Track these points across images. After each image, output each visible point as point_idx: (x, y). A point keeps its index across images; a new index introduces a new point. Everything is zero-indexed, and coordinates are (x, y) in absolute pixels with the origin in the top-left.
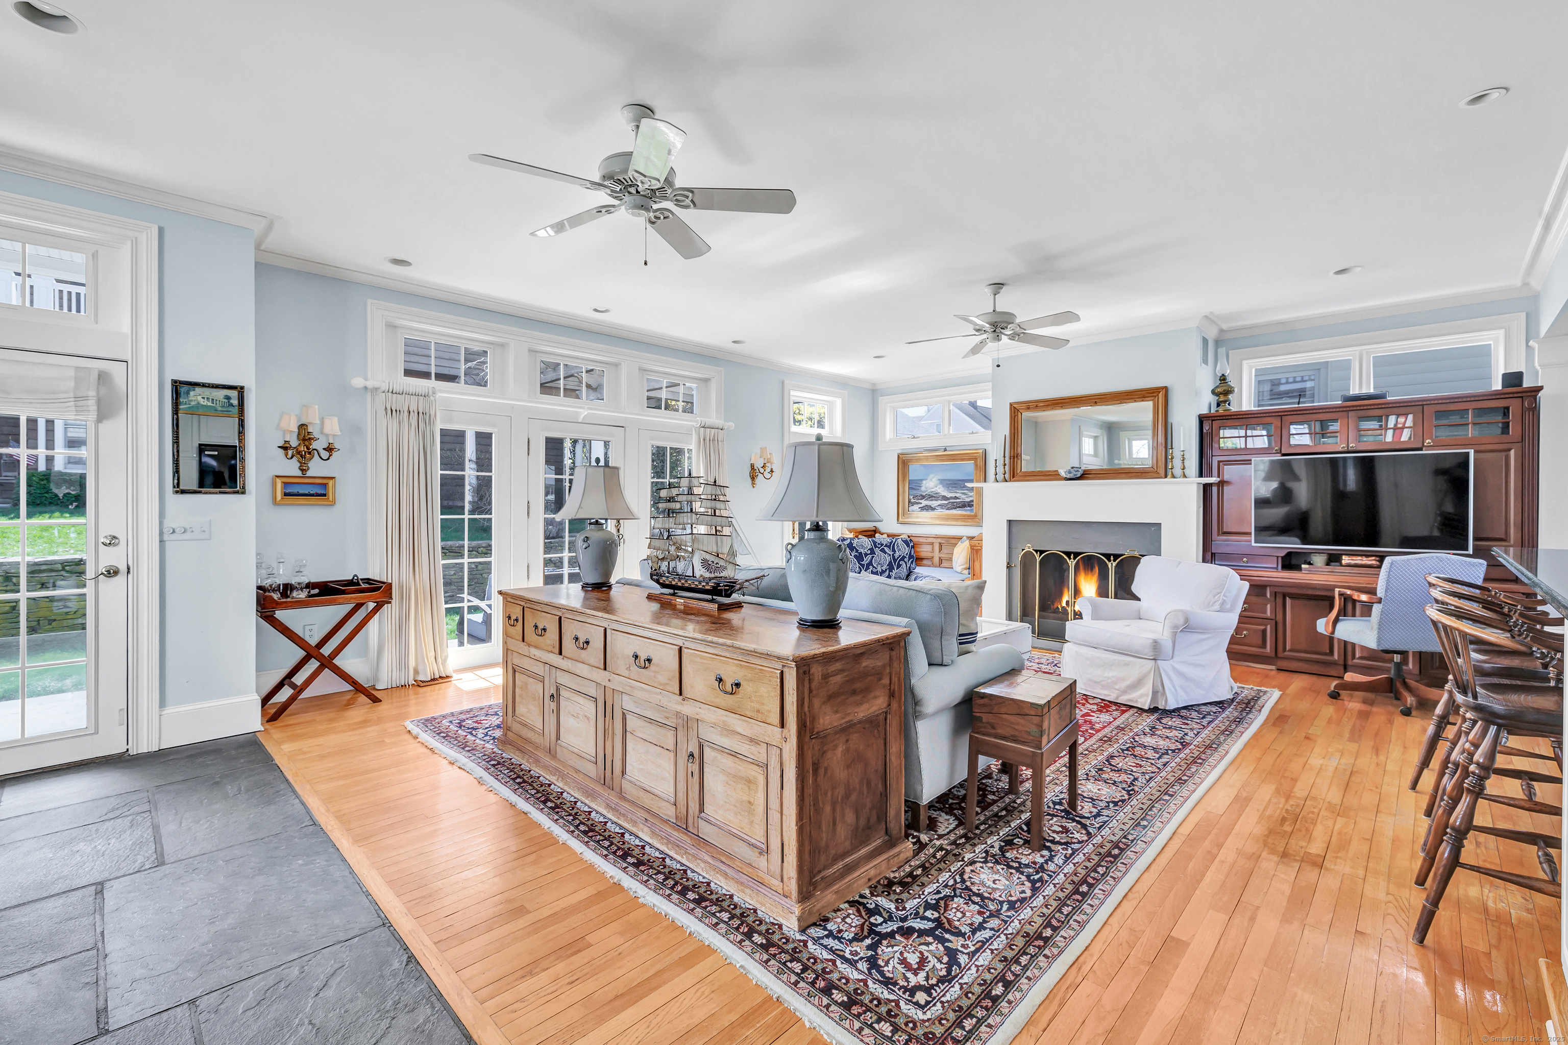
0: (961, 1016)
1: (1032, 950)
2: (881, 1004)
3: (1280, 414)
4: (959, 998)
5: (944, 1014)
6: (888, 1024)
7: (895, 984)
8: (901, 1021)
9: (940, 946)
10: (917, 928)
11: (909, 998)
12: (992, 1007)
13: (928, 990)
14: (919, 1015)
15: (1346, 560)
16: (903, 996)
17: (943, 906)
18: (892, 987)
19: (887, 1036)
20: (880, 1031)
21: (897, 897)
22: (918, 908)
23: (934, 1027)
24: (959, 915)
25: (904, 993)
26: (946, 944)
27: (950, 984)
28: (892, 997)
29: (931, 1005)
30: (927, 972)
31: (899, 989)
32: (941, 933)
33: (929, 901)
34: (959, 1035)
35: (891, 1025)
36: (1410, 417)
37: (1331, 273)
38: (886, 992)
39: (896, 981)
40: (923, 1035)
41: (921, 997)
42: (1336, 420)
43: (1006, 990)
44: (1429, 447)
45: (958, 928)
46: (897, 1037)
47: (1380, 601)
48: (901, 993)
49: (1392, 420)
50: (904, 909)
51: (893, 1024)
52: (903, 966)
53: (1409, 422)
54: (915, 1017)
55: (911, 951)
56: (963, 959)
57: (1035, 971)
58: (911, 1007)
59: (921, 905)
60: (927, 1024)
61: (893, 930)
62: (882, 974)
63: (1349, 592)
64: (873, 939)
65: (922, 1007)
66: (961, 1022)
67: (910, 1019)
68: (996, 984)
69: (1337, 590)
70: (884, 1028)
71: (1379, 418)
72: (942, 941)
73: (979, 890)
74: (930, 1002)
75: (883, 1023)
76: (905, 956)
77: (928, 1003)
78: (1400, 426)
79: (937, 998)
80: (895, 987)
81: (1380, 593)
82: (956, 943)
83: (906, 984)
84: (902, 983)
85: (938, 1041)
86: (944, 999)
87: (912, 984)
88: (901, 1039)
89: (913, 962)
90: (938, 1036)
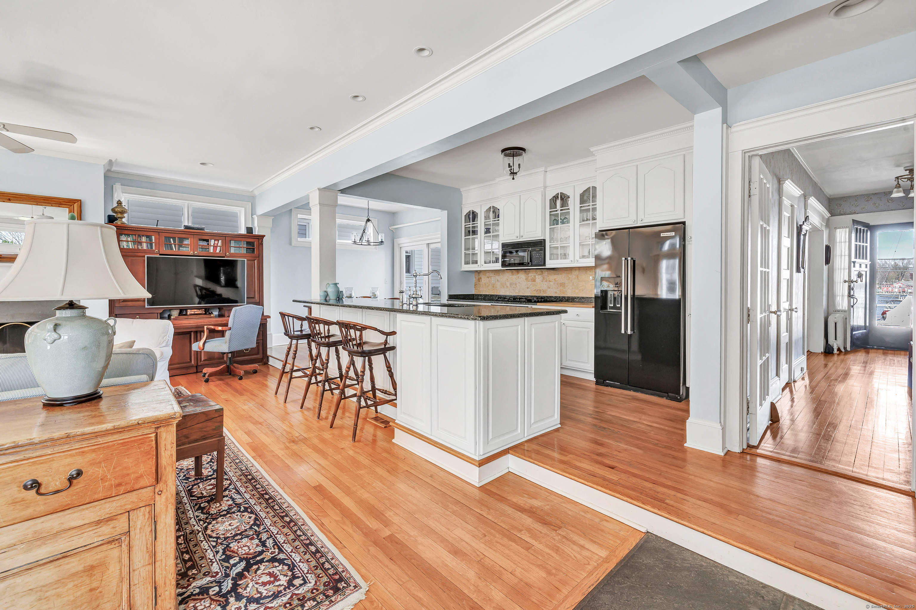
0: (321, 568)
1: (295, 528)
2: (291, 603)
3: (158, 231)
4: (309, 565)
5: (315, 574)
6: (308, 602)
7: (280, 592)
8: (309, 595)
9: (263, 564)
10: (241, 570)
11: (295, 587)
12: (321, 554)
13: (294, 577)
14: (310, 586)
15: (189, 312)
16: (291, 590)
17: (231, 553)
18: (282, 594)
19: (316, 604)
20: (311, 607)
21: (201, 574)
22: (222, 566)
23: (321, 581)
24: (246, 548)
25: (290, 589)
26: (265, 561)
27: (296, 566)
28: (289, 596)
29: (306, 579)
30: (281, 574)
31: (286, 591)
32: (253, 561)
33: (221, 558)
34: (332, 571)
35: (309, 600)
36: (220, 241)
37: (199, 163)
38: (283, 598)
39: (278, 591)
40: (324, 587)
41: (297, 582)
42: (187, 239)
43: (314, 545)
44: (228, 257)
45: (256, 552)
46: (319, 600)
47: (230, 329)
48: (289, 591)
49: (213, 241)
50: (217, 573)
51: (309, 599)
52: (268, 585)
53: (220, 244)
54: (310, 588)
55: (258, 578)
56: (282, 556)
57: (309, 532)
58: (302, 588)
59: (221, 564)
60: (318, 583)
61: (232, 584)
62: (266, 597)
63: (212, 327)
64: (232, 596)
65: (305, 583)
66: (325, 569)
67: (310, 590)
68: (309, 548)
69: (205, 327)
70: (310, 605)
71: (207, 241)
72: (261, 561)
73: (231, 534)
74: (304, 577)
75: (306, 605)
76: (261, 582)
77: (304, 579)
78: (216, 245)
79: (303, 574)
80: (282, 593)
81: (230, 325)
82: (268, 555)
83: (284, 587)
84: (282, 588)
85: (331, 581)
86: (305, 572)
87: (285, 584)
88: (321, 598)
89: (269, 579)
90: (328, 580)
